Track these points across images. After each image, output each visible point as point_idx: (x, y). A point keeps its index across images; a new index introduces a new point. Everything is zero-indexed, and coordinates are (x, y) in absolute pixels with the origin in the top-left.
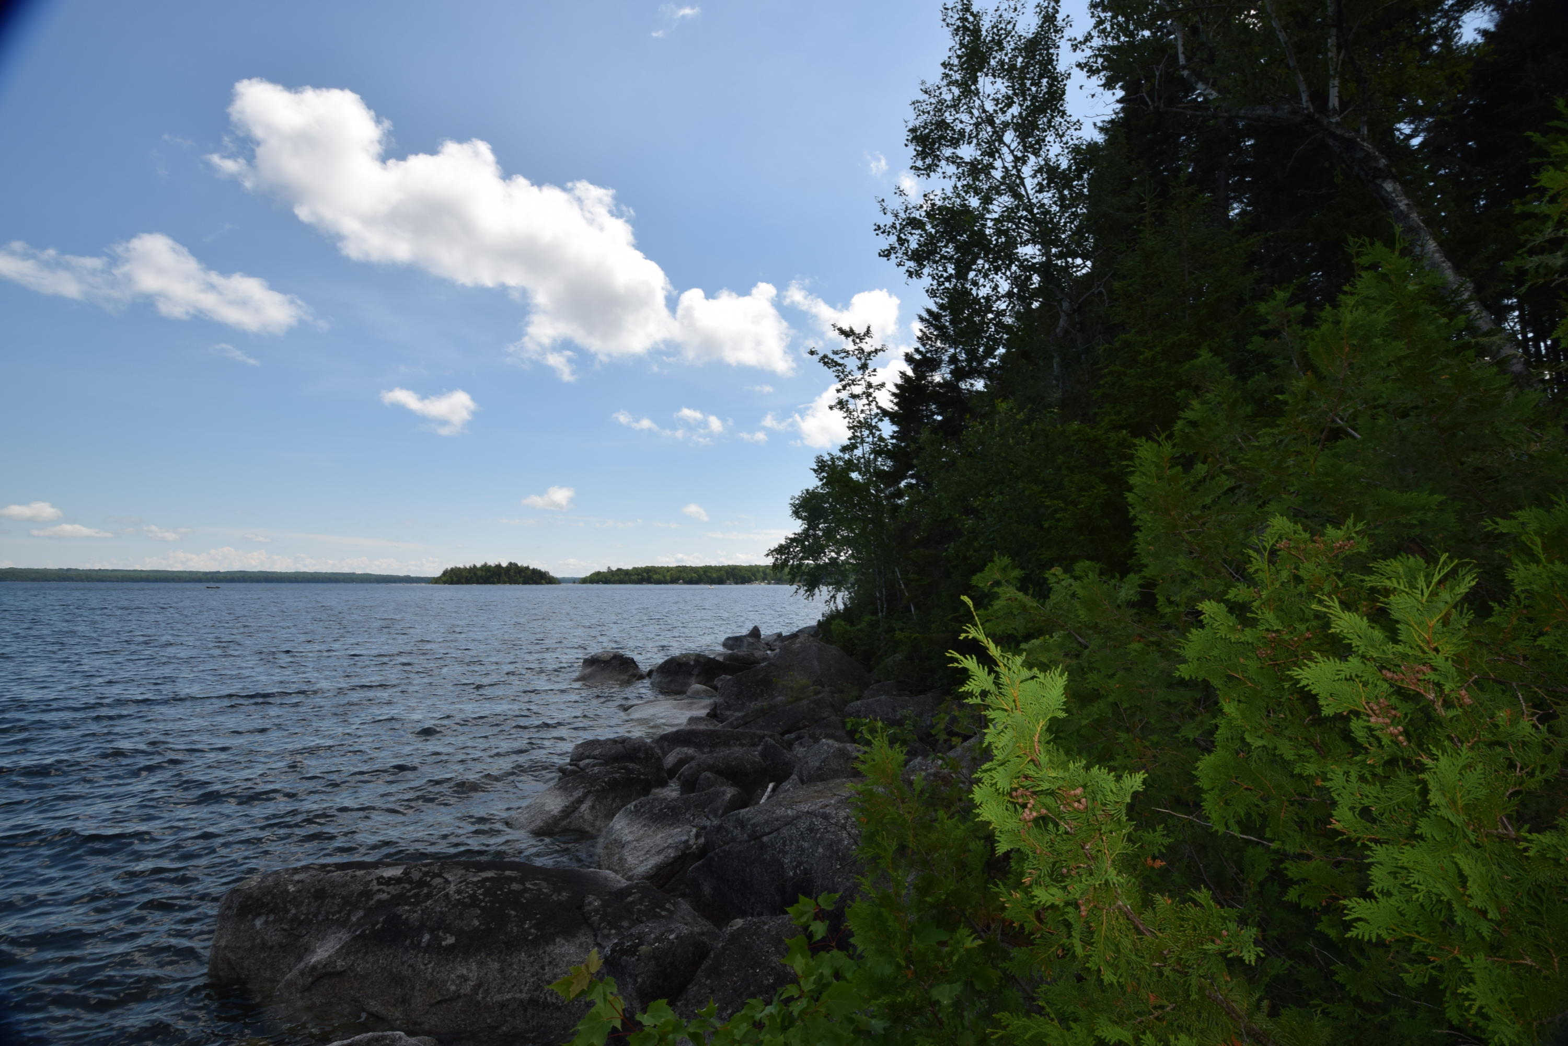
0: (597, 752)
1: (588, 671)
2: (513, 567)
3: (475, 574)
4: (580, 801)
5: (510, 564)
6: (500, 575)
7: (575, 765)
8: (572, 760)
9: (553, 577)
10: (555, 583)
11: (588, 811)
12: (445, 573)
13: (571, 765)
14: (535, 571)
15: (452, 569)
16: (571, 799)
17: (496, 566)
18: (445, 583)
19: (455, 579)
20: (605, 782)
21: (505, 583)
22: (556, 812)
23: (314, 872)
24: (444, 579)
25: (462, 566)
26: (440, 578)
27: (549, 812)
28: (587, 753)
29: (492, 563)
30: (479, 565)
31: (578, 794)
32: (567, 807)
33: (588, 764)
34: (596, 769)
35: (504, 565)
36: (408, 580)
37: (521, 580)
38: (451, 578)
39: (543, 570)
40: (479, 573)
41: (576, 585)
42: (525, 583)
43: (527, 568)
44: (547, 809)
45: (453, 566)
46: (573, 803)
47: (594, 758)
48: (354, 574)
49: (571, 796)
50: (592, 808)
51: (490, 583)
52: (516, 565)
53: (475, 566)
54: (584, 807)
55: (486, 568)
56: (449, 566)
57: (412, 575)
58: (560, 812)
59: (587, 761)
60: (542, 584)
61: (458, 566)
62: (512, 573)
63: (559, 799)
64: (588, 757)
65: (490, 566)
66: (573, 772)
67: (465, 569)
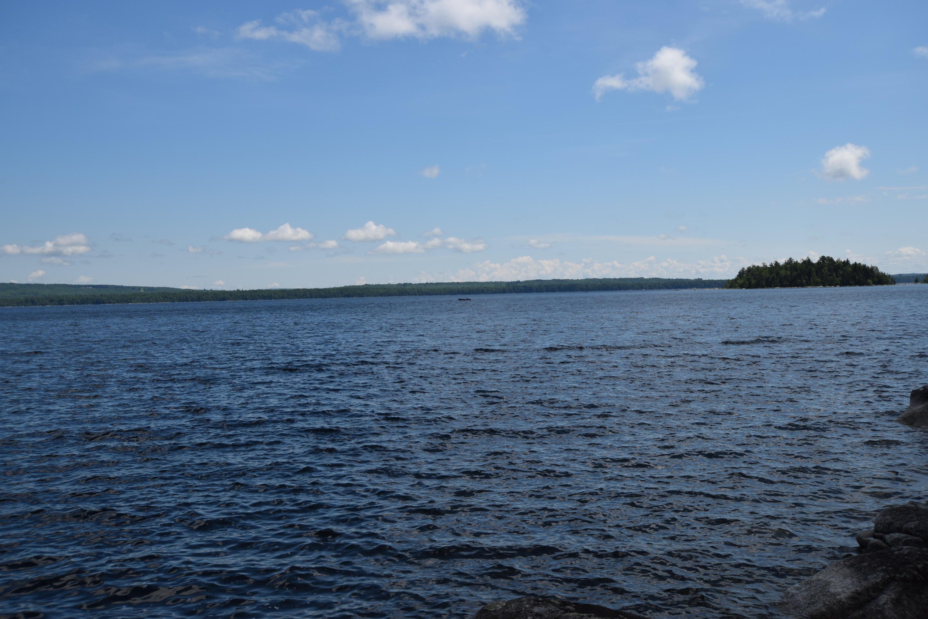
0: (912, 525)
1: (919, 407)
2: (826, 262)
3: (778, 274)
4: (878, 589)
5: (823, 258)
6: (809, 274)
7: (881, 538)
8: (876, 530)
9: (884, 275)
10: (887, 283)
11: (890, 605)
12: (741, 274)
13: (875, 537)
14: (857, 267)
15: (749, 269)
16: (865, 584)
17: (804, 262)
18: (741, 287)
19: (753, 282)
20: (918, 570)
21: (816, 284)
22: (843, 596)
23: (552, 608)
24: (740, 282)
25: (761, 265)
26: (735, 280)
27: (834, 595)
28: (897, 524)
29: (799, 259)
30: (782, 261)
31: (876, 578)
32: (857, 592)
33: (898, 540)
34: (906, 549)
35: (815, 260)
36: (699, 284)
37: (838, 280)
38: (748, 280)
39: (869, 265)
40: (783, 272)
41: (919, 285)
42: (844, 283)
43: (847, 263)
44: (832, 590)
45: (750, 265)
46: (867, 589)
47: (907, 532)
48: (642, 279)
49: (866, 579)
50: (897, 602)
51: (798, 285)
52: (831, 260)
53: (777, 263)
54: (884, 598)
55: (791, 265)
56: (746, 265)
57: (704, 279)
58: (848, 598)
59: (896, 535)
60: (868, 284)
61: (756, 264)
62: (825, 270)
63: (849, 581)
64: (899, 530)
65: (796, 263)
66: (876, 547)
67: (765, 267)
